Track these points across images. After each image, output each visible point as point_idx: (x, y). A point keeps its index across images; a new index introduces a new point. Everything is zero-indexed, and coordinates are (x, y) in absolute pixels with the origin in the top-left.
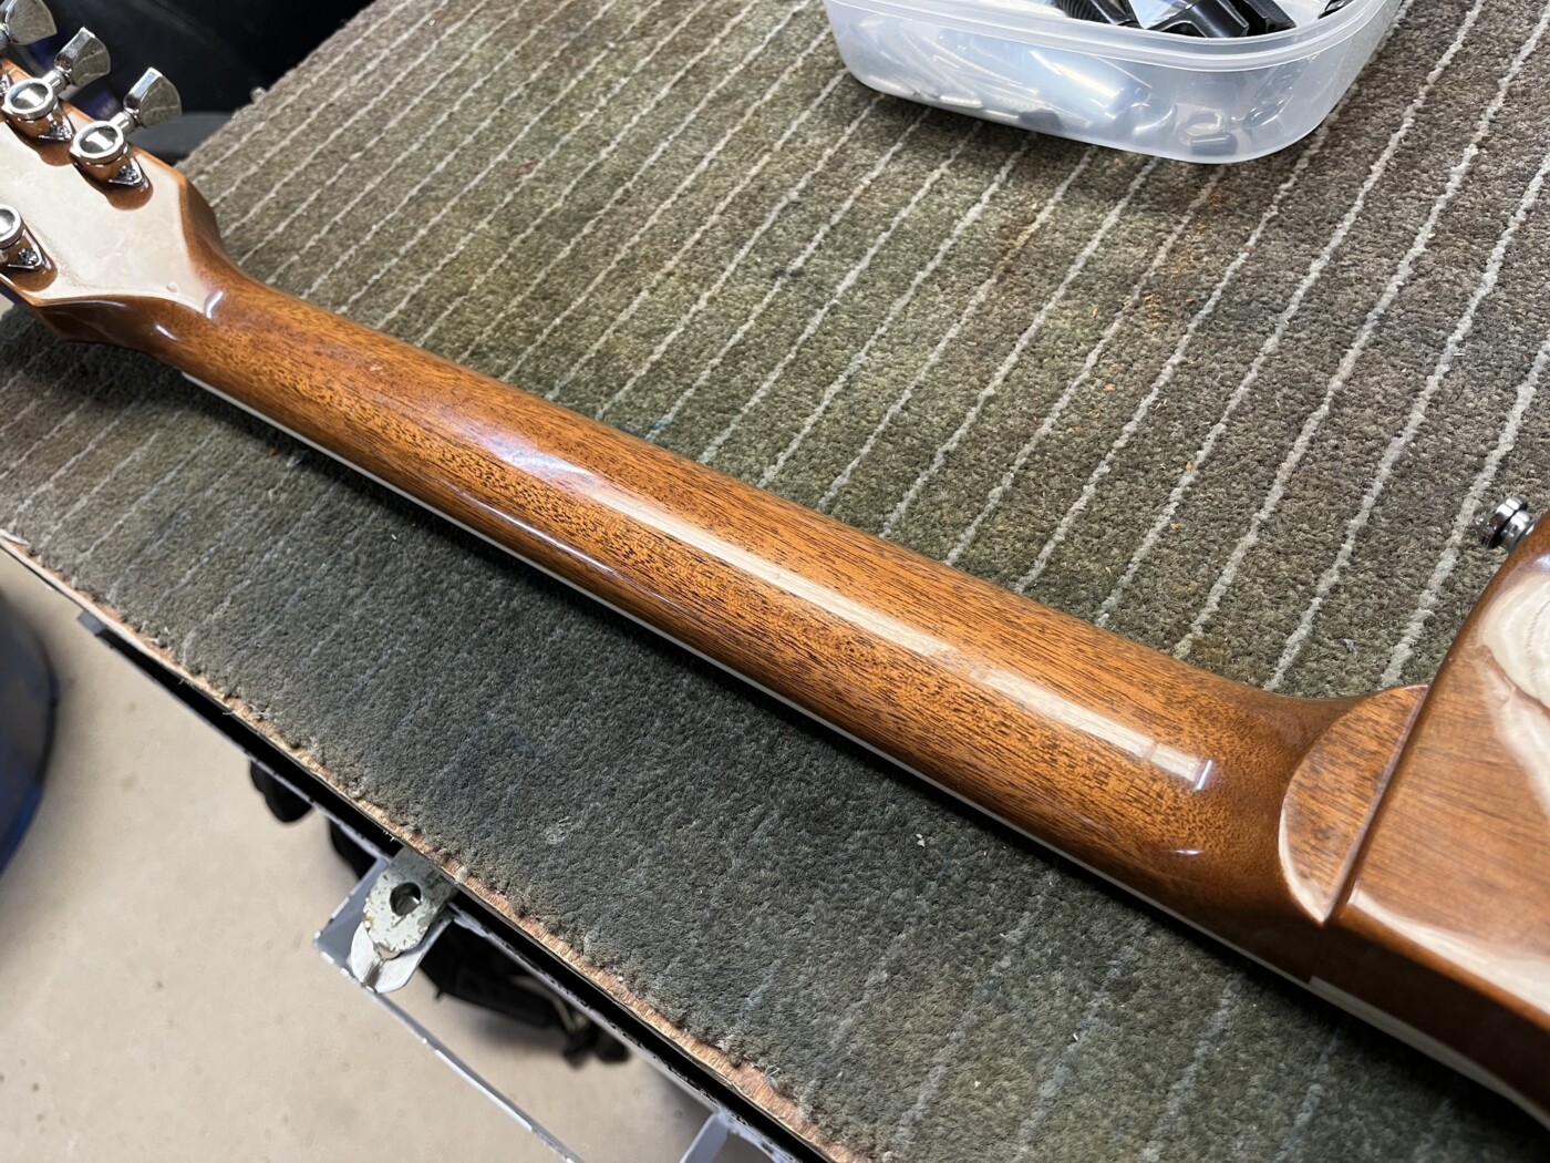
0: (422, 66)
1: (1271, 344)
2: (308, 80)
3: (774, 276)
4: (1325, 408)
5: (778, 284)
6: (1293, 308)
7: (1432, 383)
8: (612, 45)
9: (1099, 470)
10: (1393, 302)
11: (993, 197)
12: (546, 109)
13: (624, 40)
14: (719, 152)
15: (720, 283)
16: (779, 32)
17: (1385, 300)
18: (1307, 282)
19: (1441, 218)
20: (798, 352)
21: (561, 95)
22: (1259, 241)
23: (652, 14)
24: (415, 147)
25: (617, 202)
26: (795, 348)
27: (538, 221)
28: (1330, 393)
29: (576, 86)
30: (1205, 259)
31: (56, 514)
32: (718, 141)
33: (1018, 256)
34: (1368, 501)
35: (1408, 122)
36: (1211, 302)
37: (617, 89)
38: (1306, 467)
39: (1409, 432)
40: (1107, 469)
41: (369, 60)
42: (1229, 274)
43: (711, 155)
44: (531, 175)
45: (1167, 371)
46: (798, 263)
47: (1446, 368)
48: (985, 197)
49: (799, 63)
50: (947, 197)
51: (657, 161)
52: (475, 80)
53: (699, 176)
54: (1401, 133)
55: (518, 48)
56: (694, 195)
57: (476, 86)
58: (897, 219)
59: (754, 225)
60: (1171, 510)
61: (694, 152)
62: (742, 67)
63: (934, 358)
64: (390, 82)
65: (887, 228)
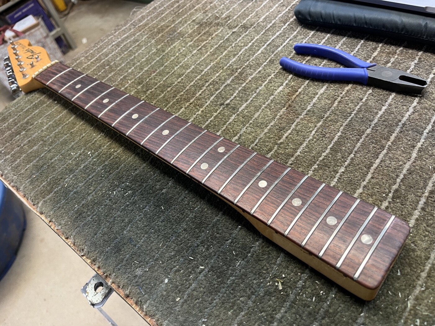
0: (127, 43)
1: (369, 131)
2: (97, 46)
3: (221, 105)
4: (385, 151)
5: (222, 107)
6: (376, 121)
7: (419, 145)
8: (181, 39)
9: (314, 167)
10: (407, 119)
11: (287, 84)
12: (162, 56)
13: (185, 37)
14: (208, 70)
15: (205, 106)
16: (229, 36)
17: (404, 119)
18: (381, 113)
20: (226, 127)
21: (166, 52)
22: (366, 100)
23: (194, 31)
24: (123, 65)
25: (178, 82)
26: (225, 126)
27: (156, 87)
28: (387, 146)
29: (170, 50)
30: (350, 104)
31: (10, 164)
32: (208, 66)
33: (293, 102)
34: (398, 180)
35: (413, 67)
36: (351, 117)
37: (182, 51)
38: (378, 169)
39: (412, 160)
40: (317, 167)
41: (114, 41)
42: (356, 109)
43: (206, 70)
44: (155, 74)
45: (336, 137)
46: (228, 101)
47: (424, 141)
48: (284, 84)
49: (233, 45)
50: (273, 84)
51: (191, 71)
52: (143, 47)
53: (202, 76)
55: (156, 39)
56: (200, 81)
57: (143, 49)
58: (258, 90)
59: (216, 90)
60: (336, 180)
61: (201, 69)
62: (217, 46)
63: (266, 131)
64: (119, 47)
65: (256, 92)
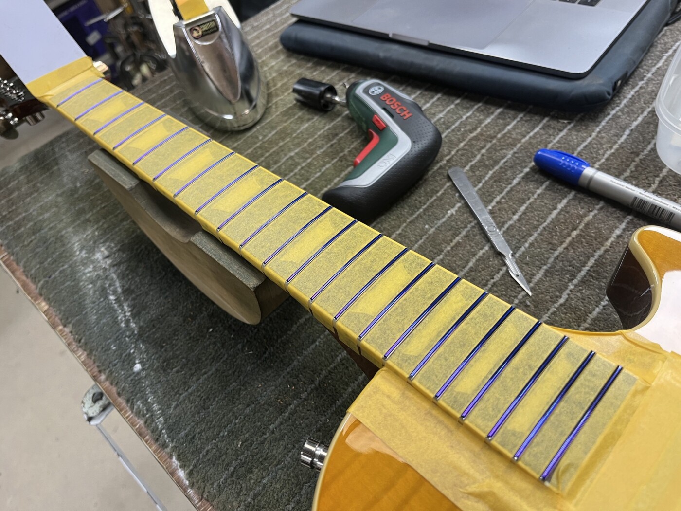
4: (441, 256)
6: (444, 219)
14: (274, 135)
19: (507, 194)
22: (443, 194)
28: (445, 251)
30: (422, 198)
35: (510, 156)
36: (418, 213)
39: (467, 269)
43: (270, 135)
54: (505, 160)
58: (324, 168)
61: (264, 134)
